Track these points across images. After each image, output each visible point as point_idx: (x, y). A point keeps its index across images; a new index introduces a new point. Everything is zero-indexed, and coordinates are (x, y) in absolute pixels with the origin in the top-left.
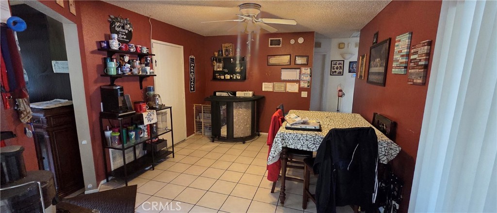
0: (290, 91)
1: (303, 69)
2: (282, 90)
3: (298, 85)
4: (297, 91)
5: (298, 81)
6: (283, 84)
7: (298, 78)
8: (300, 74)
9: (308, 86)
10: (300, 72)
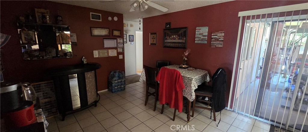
0: (111, 55)
1: (118, 39)
2: (106, 55)
3: (116, 51)
4: (116, 55)
5: (116, 48)
6: (106, 51)
7: (116, 46)
8: (117, 43)
9: (123, 51)
10: (117, 41)
